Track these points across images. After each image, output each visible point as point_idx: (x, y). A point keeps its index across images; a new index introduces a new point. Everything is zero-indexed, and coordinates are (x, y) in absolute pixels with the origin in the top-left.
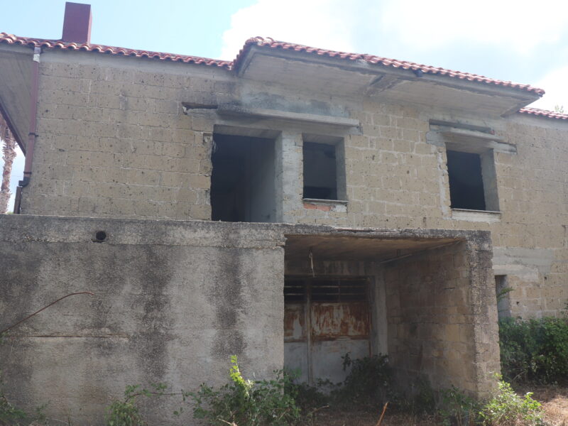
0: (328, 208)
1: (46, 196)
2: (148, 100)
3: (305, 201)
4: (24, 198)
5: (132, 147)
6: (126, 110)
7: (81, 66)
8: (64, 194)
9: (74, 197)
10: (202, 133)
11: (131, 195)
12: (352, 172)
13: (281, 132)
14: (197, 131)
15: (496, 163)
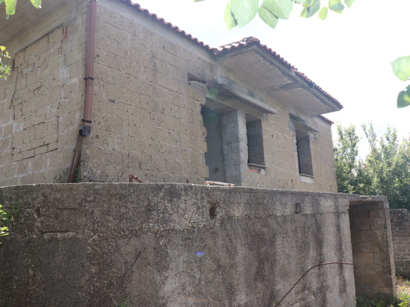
0: (257, 171)
1: (102, 149)
2: (169, 66)
3: (250, 165)
4: (84, 149)
5: (161, 108)
6: (155, 70)
7: (122, 17)
8: (116, 148)
9: (124, 152)
10: (200, 103)
11: (163, 153)
12: (266, 145)
13: (237, 110)
14: (197, 100)
15: (311, 146)
